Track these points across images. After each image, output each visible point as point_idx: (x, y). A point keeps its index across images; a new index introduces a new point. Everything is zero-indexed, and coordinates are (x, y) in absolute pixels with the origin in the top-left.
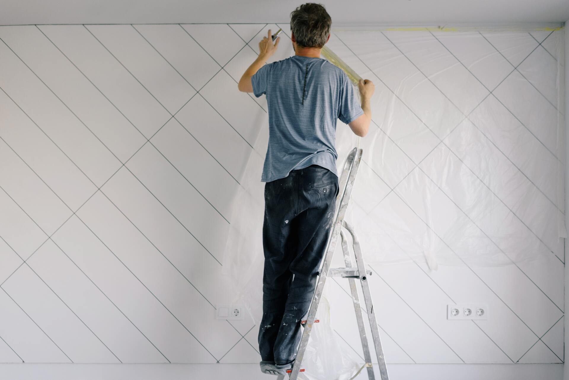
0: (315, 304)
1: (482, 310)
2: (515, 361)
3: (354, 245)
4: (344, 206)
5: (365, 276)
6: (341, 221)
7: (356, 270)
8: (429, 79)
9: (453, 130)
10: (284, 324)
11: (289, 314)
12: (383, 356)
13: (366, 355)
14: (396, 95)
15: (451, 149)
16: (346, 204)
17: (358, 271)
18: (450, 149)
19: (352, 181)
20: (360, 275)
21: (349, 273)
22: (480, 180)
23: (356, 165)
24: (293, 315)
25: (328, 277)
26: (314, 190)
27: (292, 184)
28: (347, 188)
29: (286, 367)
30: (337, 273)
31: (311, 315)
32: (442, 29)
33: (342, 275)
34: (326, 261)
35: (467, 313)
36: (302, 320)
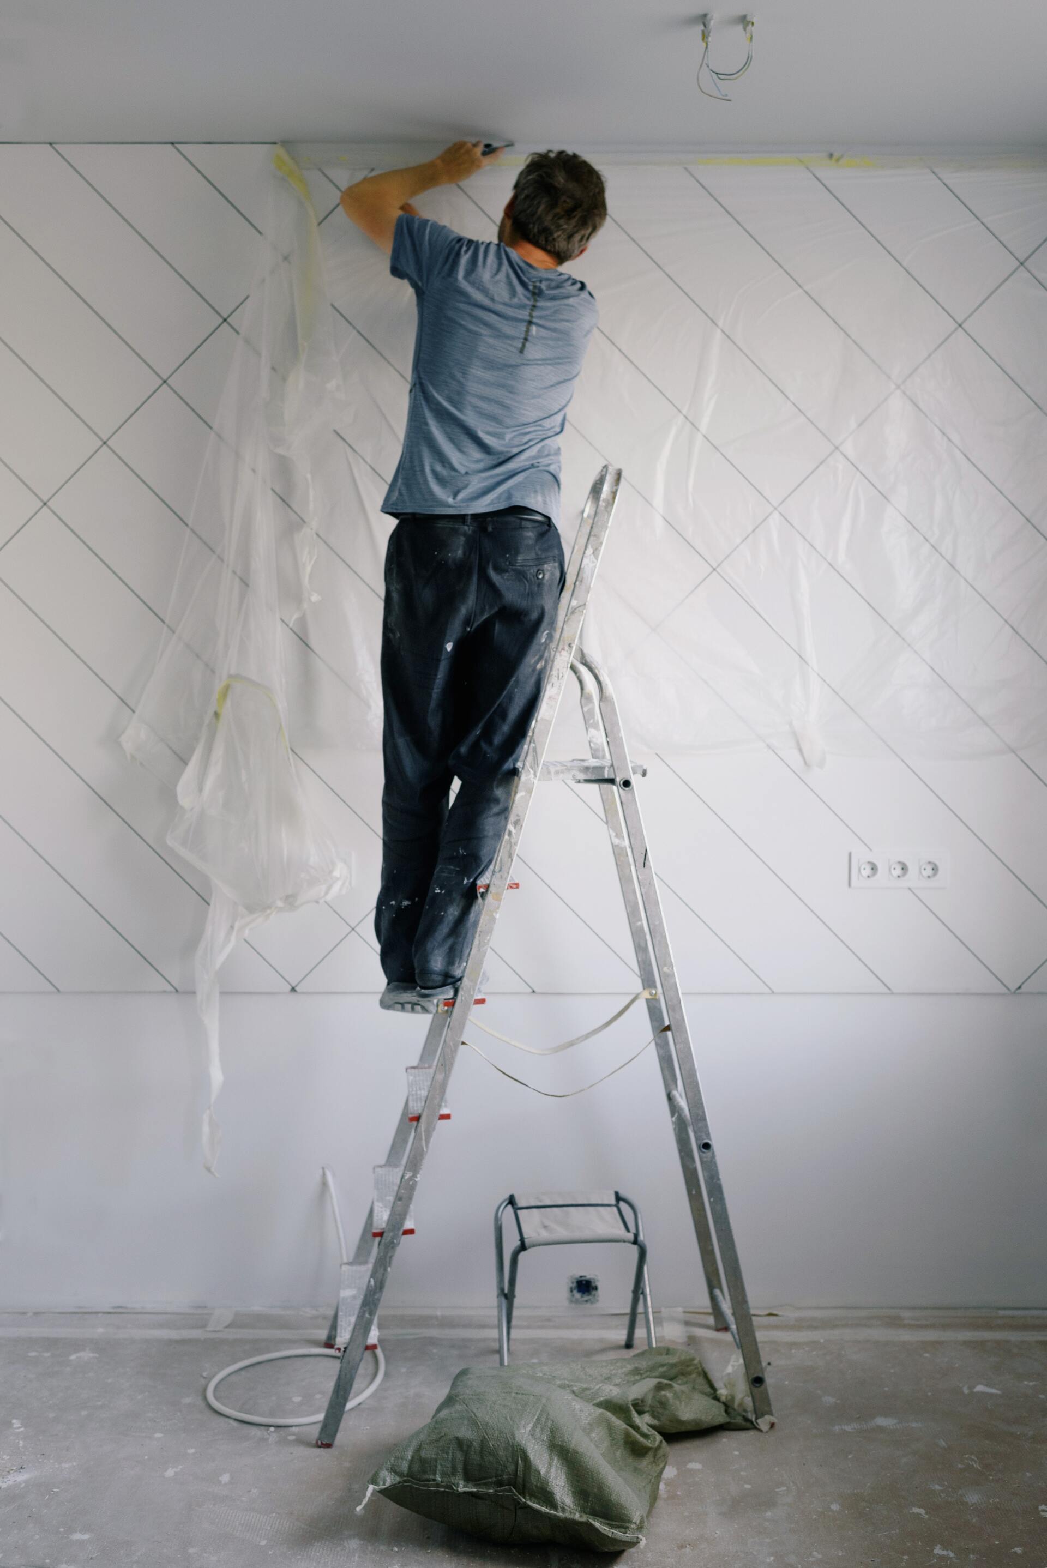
0: (509, 845)
1: (935, 865)
2: (1013, 987)
3: (601, 704)
4: (575, 609)
5: (629, 779)
6: (570, 645)
7: (607, 762)
8: (805, 291)
9: (864, 421)
10: (436, 891)
11: (449, 867)
12: (673, 969)
13: (644, 969)
14: (723, 331)
15: (860, 468)
16: (581, 603)
17: (612, 765)
18: (857, 469)
19: (596, 549)
20: (617, 775)
21: (590, 770)
22: (932, 546)
23: (606, 507)
24: (458, 869)
25: (539, 780)
26: (514, 570)
27: (464, 553)
28: (582, 566)
29: (442, 993)
30: (562, 772)
31: (500, 871)
32: (838, 160)
33: (574, 776)
34: (534, 743)
35: (898, 871)
36: (479, 883)
